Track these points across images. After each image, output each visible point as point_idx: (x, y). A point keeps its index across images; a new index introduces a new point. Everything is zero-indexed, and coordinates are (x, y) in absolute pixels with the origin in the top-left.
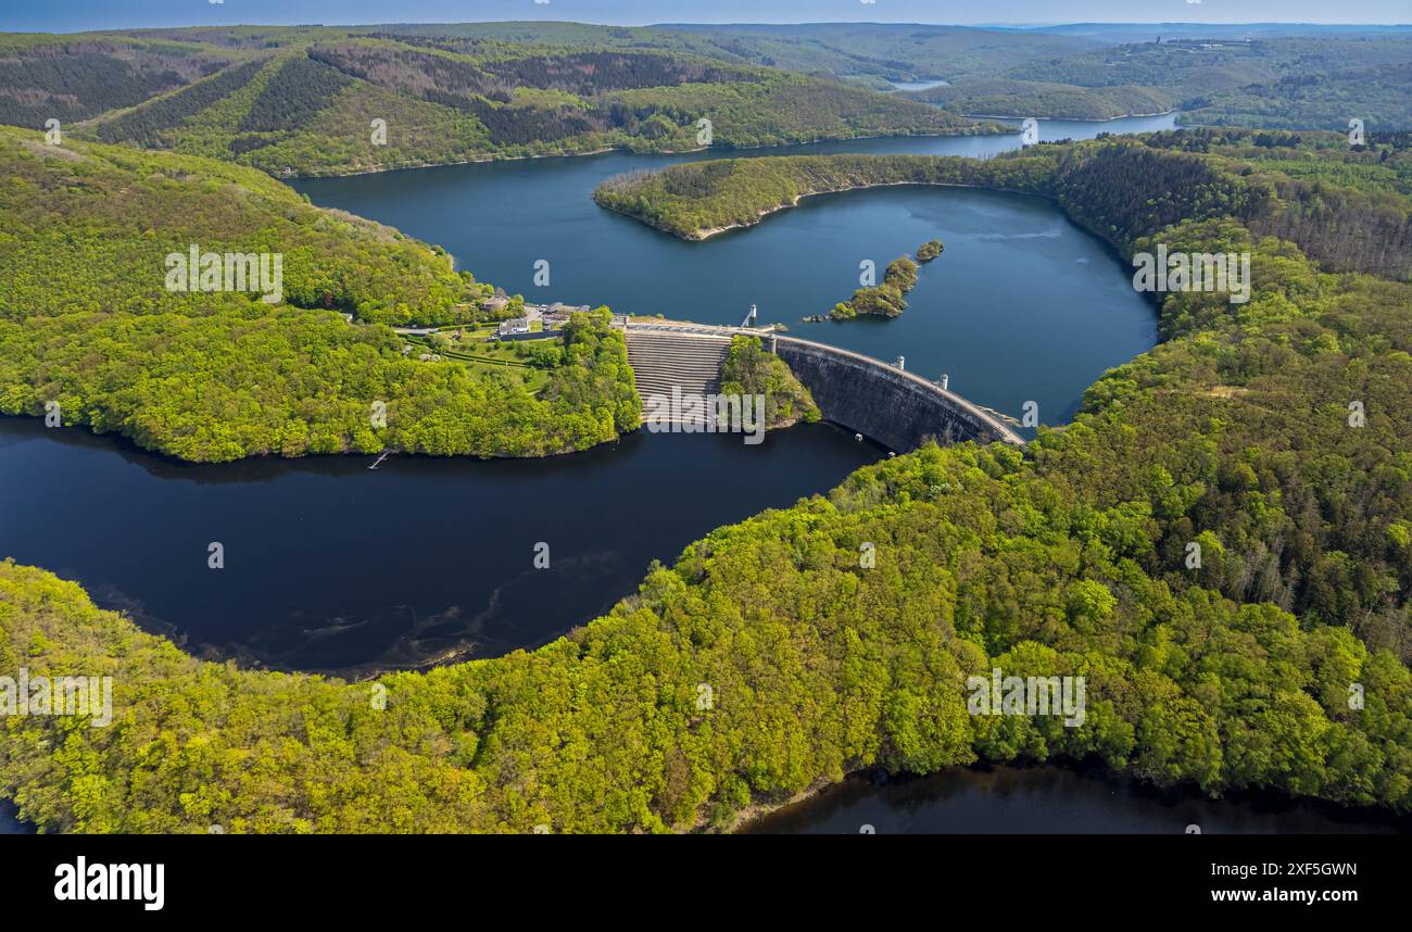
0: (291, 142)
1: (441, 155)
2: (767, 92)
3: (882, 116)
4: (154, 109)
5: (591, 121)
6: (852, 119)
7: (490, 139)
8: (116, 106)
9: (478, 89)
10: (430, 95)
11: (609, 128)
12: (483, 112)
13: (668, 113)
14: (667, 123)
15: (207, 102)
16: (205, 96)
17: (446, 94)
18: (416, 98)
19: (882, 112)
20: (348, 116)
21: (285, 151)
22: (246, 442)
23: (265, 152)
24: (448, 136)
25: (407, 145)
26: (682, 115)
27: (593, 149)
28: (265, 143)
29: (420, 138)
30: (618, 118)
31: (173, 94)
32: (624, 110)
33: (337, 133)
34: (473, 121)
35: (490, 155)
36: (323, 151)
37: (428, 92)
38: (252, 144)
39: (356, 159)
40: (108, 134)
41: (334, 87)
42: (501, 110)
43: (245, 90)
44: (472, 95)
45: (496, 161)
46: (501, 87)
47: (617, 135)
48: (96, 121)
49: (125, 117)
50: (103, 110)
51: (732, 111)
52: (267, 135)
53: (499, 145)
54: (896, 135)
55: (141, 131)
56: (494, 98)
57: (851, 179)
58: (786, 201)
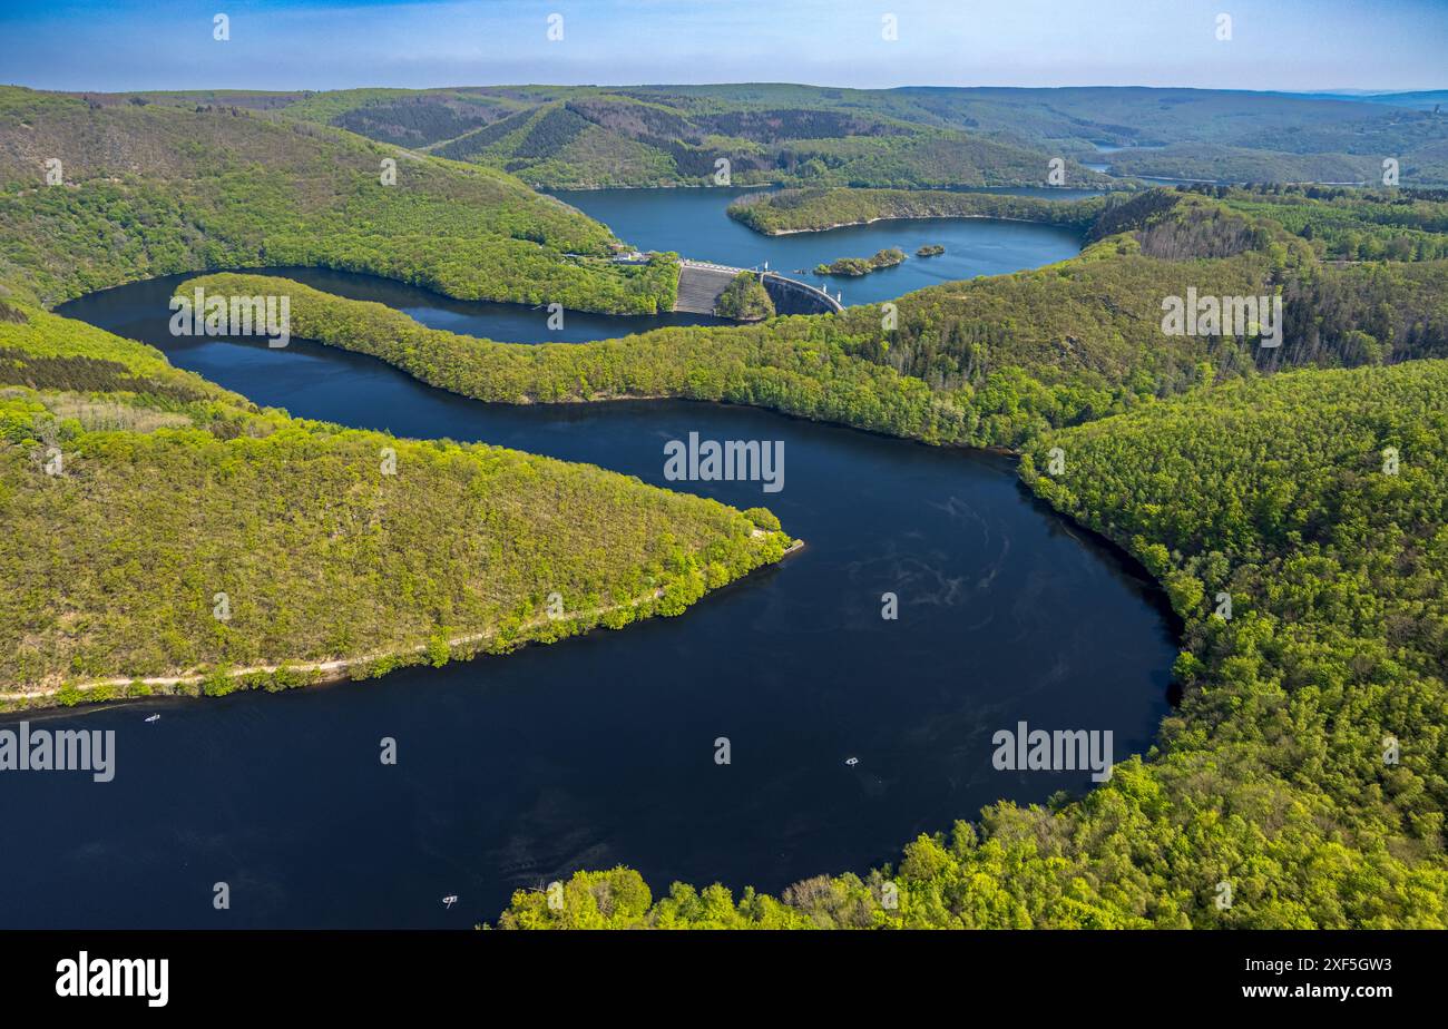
0: (543, 166)
1: (640, 180)
2: (915, 144)
3: (1021, 169)
4: (465, 141)
5: (758, 162)
6: (988, 171)
7: (678, 172)
8: (442, 139)
9: (679, 134)
10: (642, 138)
11: (773, 168)
12: (677, 152)
13: (824, 158)
14: (820, 166)
15: (496, 138)
16: (496, 133)
17: (653, 138)
18: (630, 139)
19: (1022, 166)
20: (582, 149)
21: (538, 171)
22: (480, 292)
23: (524, 172)
24: (647, 168)
25: (617, 172)
26: (836, 160)
27: (754, 183)
28: (527, 166)
29: (627, 168)
30: (783, 162)
31: (477, 131)
32: (790, 155)
33: (573, 161)
34: (668, 157)
35: (674, 183)
36: (561, 173)
37: (640, 135)
38: (520, 166)
39: (581, 180)
40: (435, 153)
41: (576, 129)
42: (691, 151)
43: (520, 130)
44: (672, 138)
45: (678, 187)
46: (698, 135)
47: (779, 174)
48: (430, 148)
49: (448, 145)
50: (435, 142)
51: (876, 159)
52: (529, 161)
53: (682, 175)
54: (1028, 186)
55: (454, 153)
56: (688, 141)
57: (932, 210)
58: (861, 220)
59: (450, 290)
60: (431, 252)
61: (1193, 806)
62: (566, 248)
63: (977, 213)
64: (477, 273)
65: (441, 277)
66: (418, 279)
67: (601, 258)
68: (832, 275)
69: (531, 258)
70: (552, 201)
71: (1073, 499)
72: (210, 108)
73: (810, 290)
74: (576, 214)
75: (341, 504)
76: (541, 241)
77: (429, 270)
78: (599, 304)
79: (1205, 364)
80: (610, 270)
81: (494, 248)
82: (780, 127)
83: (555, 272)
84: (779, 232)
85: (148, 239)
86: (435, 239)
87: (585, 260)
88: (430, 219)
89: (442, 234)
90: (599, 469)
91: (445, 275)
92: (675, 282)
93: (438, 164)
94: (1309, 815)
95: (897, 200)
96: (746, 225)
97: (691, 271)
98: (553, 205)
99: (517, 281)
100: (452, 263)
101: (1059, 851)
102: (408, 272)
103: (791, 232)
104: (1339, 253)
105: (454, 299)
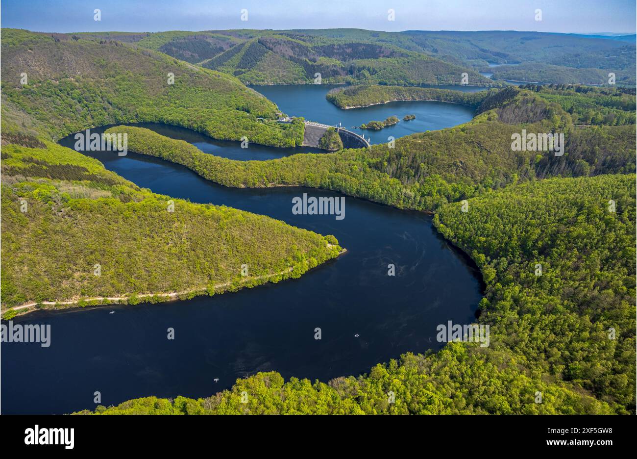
0: (249, 73)
1: (290, 80)
2: (408, 62)
3: (454, 76)
4: (216, 60)
5: (340, 71)
6: (439, 77)
7: (306, 76)
8: (207, 58)
9: (306, 55)
10: (291, 58)
11: (347, 74)
12: (306, 65)
13: (369, 70)
14: (367, 74)
15: (229, 58)
16: (229, 55)
17: (295, 58)
18: (286, 59)
19: (454, 74)
20: (265, 64)
21: (247, 75)
23: (242, 76)
24: (293, 74)
25: (281, 76)
26: (374, 70)
27: (338, 82)
28: (243, 73)
29: (285, 74)
30: (351, 72)
31: (221, 54)
32: (354, 68)
33: (262, 71)
34: (302, 69)
35: (304, 82)
36: (257, 76)
37: (290, 57)
38: (240, 73)
39: (266, 80)
40: (204, 66)
41: (263, 53)
42: (312, 65)
43: (239, 54)
44: (304, 58)
45: (306, 84)
46: (315, 57)
47: (349, 78)
48: (202, 63)
49: (209, 62)
51: (391, 70)
52: (243, 70)
53: (308, 78)
54: (456, 85)
55: (212, 66)
56: (311, 60)
57: (412, 97)
58: (382, 102)
59: (213, 135)
60: (204, 116)
61: (475, 358)
62: (258, 115)
63: (432, 99)
64: (223, 127)
65: (208, 128)
66: (200, 129)
67: (273, 120)
68: (368, 129)
69: (244, 120)
70: (252, 91)
71: (452, 234)
72: (106, 41)
73: (358, 137)
74: (262, 98)
75: (171, 231)
76: (248, 111)
77: (204, 125)
78: (273, 142)
79: (515, 174)
80: (277, 126)
81: (229, 115)
82: (351, 52)
83: (254, 126)
84: (347, 108)
85: (90, 109)
86: (205, 110)
87: (266, 120)
88: (203, 100)
89: (208, 108)
90: (269, 218)
91: (210, 128)
92: (303, 132)
93: (205, 72)
94: (516, 364)
95: (398, 92)
96: (334, 104)
97: (310, 127)
98: (253, 93)
99: (239, 131)
100: (213, 122)
101: (425, 372)
102: (195, 126)
103: (352, 107)
104: (583, 121)
105: (214, 139)
